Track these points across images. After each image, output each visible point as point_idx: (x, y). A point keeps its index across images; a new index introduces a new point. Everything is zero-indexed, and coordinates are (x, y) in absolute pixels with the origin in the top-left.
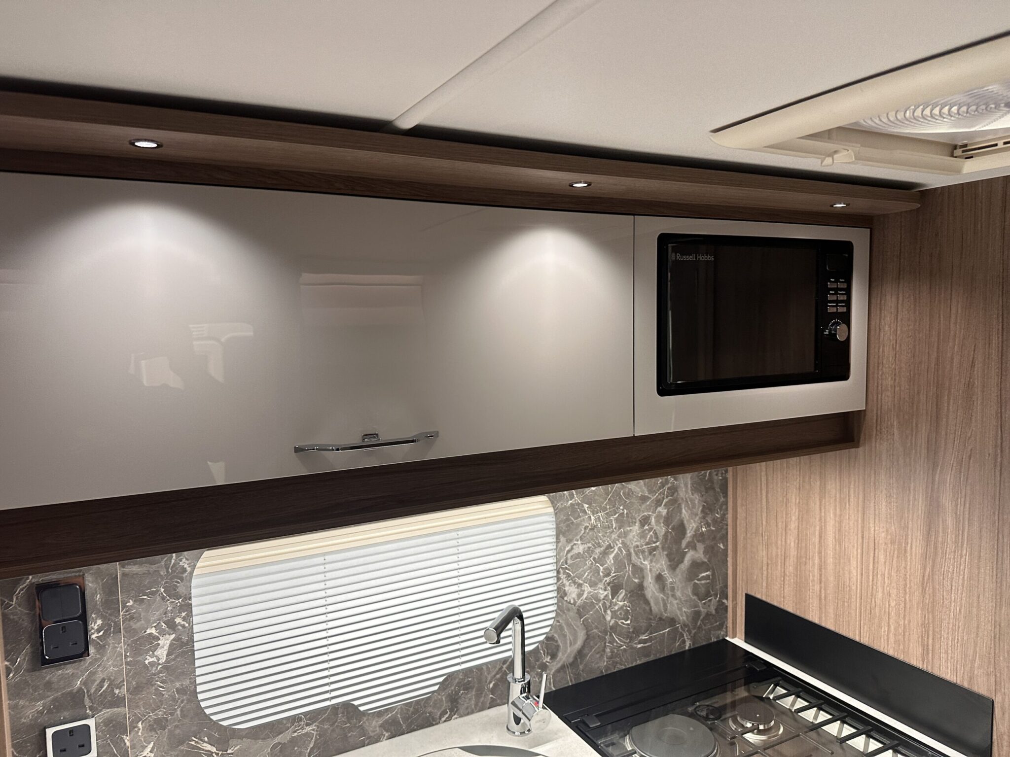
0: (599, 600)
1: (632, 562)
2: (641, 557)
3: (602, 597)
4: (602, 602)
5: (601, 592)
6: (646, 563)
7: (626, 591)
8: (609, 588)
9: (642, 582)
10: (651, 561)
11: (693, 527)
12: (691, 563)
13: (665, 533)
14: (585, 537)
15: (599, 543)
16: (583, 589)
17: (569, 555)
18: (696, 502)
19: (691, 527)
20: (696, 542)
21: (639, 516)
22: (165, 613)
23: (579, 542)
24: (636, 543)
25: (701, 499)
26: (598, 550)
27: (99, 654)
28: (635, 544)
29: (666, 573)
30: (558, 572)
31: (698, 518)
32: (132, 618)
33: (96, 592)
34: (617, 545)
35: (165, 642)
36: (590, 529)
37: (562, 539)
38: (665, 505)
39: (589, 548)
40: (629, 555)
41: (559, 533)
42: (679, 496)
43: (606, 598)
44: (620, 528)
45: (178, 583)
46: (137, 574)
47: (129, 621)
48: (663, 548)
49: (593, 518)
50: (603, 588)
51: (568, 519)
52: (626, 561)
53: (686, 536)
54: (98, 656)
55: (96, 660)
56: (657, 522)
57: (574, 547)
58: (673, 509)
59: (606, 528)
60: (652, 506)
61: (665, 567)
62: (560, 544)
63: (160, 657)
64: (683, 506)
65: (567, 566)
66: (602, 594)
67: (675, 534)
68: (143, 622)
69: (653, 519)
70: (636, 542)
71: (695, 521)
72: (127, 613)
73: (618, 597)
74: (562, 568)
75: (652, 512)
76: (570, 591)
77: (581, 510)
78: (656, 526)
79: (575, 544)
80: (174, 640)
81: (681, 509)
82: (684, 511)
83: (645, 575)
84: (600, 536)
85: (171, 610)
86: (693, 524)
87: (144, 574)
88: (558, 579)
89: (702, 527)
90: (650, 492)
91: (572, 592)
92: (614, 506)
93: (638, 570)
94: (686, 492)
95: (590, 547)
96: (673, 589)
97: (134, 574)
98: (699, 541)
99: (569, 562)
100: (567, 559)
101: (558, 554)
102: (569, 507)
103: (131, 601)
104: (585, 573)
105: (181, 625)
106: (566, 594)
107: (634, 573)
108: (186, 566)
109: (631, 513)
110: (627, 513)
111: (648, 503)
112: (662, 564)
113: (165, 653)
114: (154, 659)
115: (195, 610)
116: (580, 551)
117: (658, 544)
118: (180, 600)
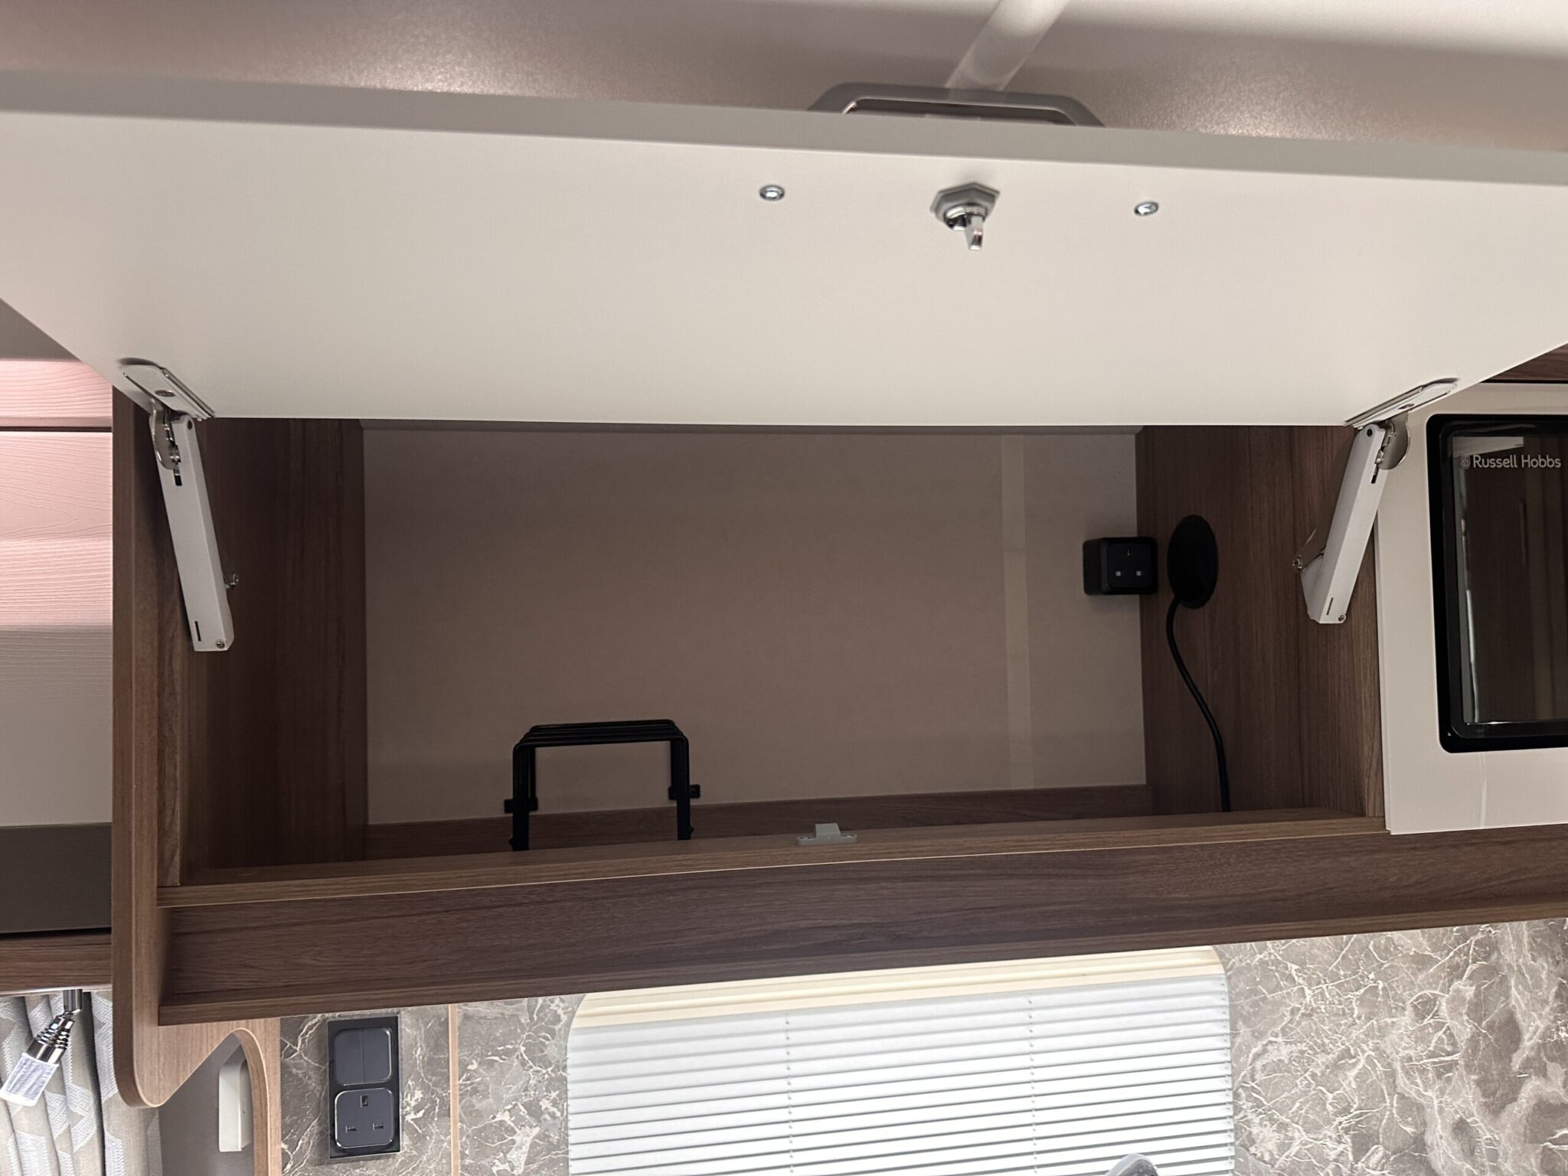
0: (1327, 1162)
1: (1399, 1090)
2: (1419, 1081)
3: (1333, 1155)
4: (1332, 1166)
5: (1330, 1144)
6: (1429, 1093)
7: (1386, 1148)
8: (1347, 1138)
9: (1423, 1133)
10: (1442, 1092)
11: (1537, 1027)
12: (1536, 1105)
13: (1472, 1036)
14: (1292, 1029)
15: (1324, 1044)
16: (1290, 1134)
17: (1259, 1064)
18: (1544, 976)
19: (1533, 1027)
20: (1545, 1059)
21: (1412, 996)
22: (526, 1090)
23: (1280, 1039)
24: (1407, 1052)
25: (1552, 968)
26: (1321, 1059)
27: (416, 1149)
28: (1403, 1053)
29: (1478, 1121)
30: (1236, 1096)
31: (1547, 1009)
32: (475, 1091)
33: (416, 1043)
34: (1363, 1052)
35: (525, 1137)
36: (1303, 1015)
37: (1243, 1029)
38: (1469, 978)
39: (1302, 1052)
40: (1392, 1075)
41: (1235, 1017)
42: (1501, 961)
43: (1341, 1159)
44: (1369, 1019)
45: (548, 1039)
46: (485, 1018)
47: (471, 1096)
48: (1467, 1066)
49: (1308, 992)
50: (1334, 1136)
51: (1255, 992)
52: (1384, 1087)
53: (1521, 1046)
54: (415, 1153)
55: (412, 1158)
56: (1454, 1011)
57: (1269, 1047)
58: (1490, 986)
59: (1339, 1015)
60: (1440, 978)
61: (1473, 1108)
62: (1239, 1040)
63: (516, 1164)
64: (1513, 982)
65: (1253, 1084)
66: (1332, 1150)
67: (1496, 1040)
68: (491, 1100)
69: (1444, 1004)
70: (1405, 1048)
71: (1540, 1016)
72: (469, 1082)
73: (1368, 1158)
74: (1243, 1087)
75: (1442, 991)
76: (1261, 1137)
77: (1283, 975)
78: (1452, 1019)
79: (1271, 1042)
80: (538, 1137)
81: (1509, 988)
82: (1513, 991)
83: (1428, 1119)
84: (1324, 1031)
85: (535, 1085)
86: (1538, 1022)
87: (496, 1018)
88: (1237, 1109)
89: (1558, 1030)
90: (1435, 947)
91: (1267, 1138)
92: (1355, 973)
93: (1412, 1108)
94: (1519, 952)
95: (1305, 1051)
96: (1494, 1155)
97: (481, 1018)
98: (1552, 1059)
99: (1257, 1076)
100: (1253, 1070)
101: (1235, 1059)
102: (1256, 968)
103: (474, 1061)
104: (1294, 1103)
105: (549, 1113)
106: (1253, 1142)
107: (1402, 1113)
108: (560, 1012)
109: (1392, 988)
110: (1384, 989)
111: (1431, 970)
112: (1467, 1099)
113: (523, 1158)
114: (506, 1166)
115: (573, 1089)
116: (1282, 1058)
117: (1455, 1057)
118: (549, 1069)
